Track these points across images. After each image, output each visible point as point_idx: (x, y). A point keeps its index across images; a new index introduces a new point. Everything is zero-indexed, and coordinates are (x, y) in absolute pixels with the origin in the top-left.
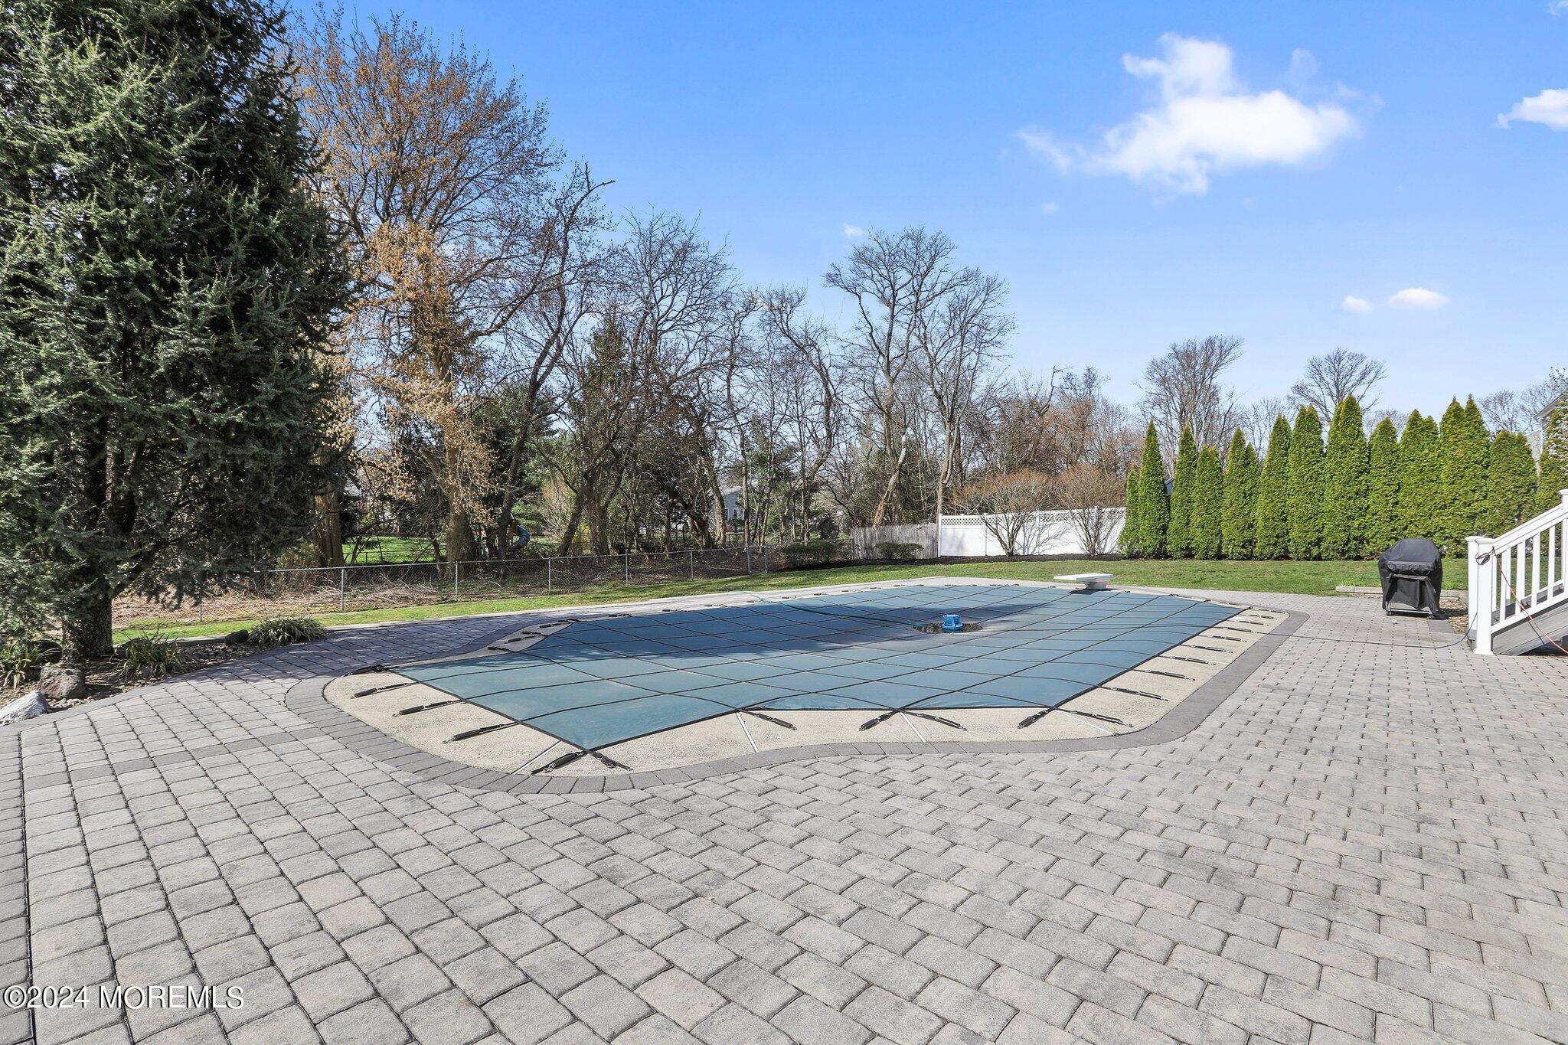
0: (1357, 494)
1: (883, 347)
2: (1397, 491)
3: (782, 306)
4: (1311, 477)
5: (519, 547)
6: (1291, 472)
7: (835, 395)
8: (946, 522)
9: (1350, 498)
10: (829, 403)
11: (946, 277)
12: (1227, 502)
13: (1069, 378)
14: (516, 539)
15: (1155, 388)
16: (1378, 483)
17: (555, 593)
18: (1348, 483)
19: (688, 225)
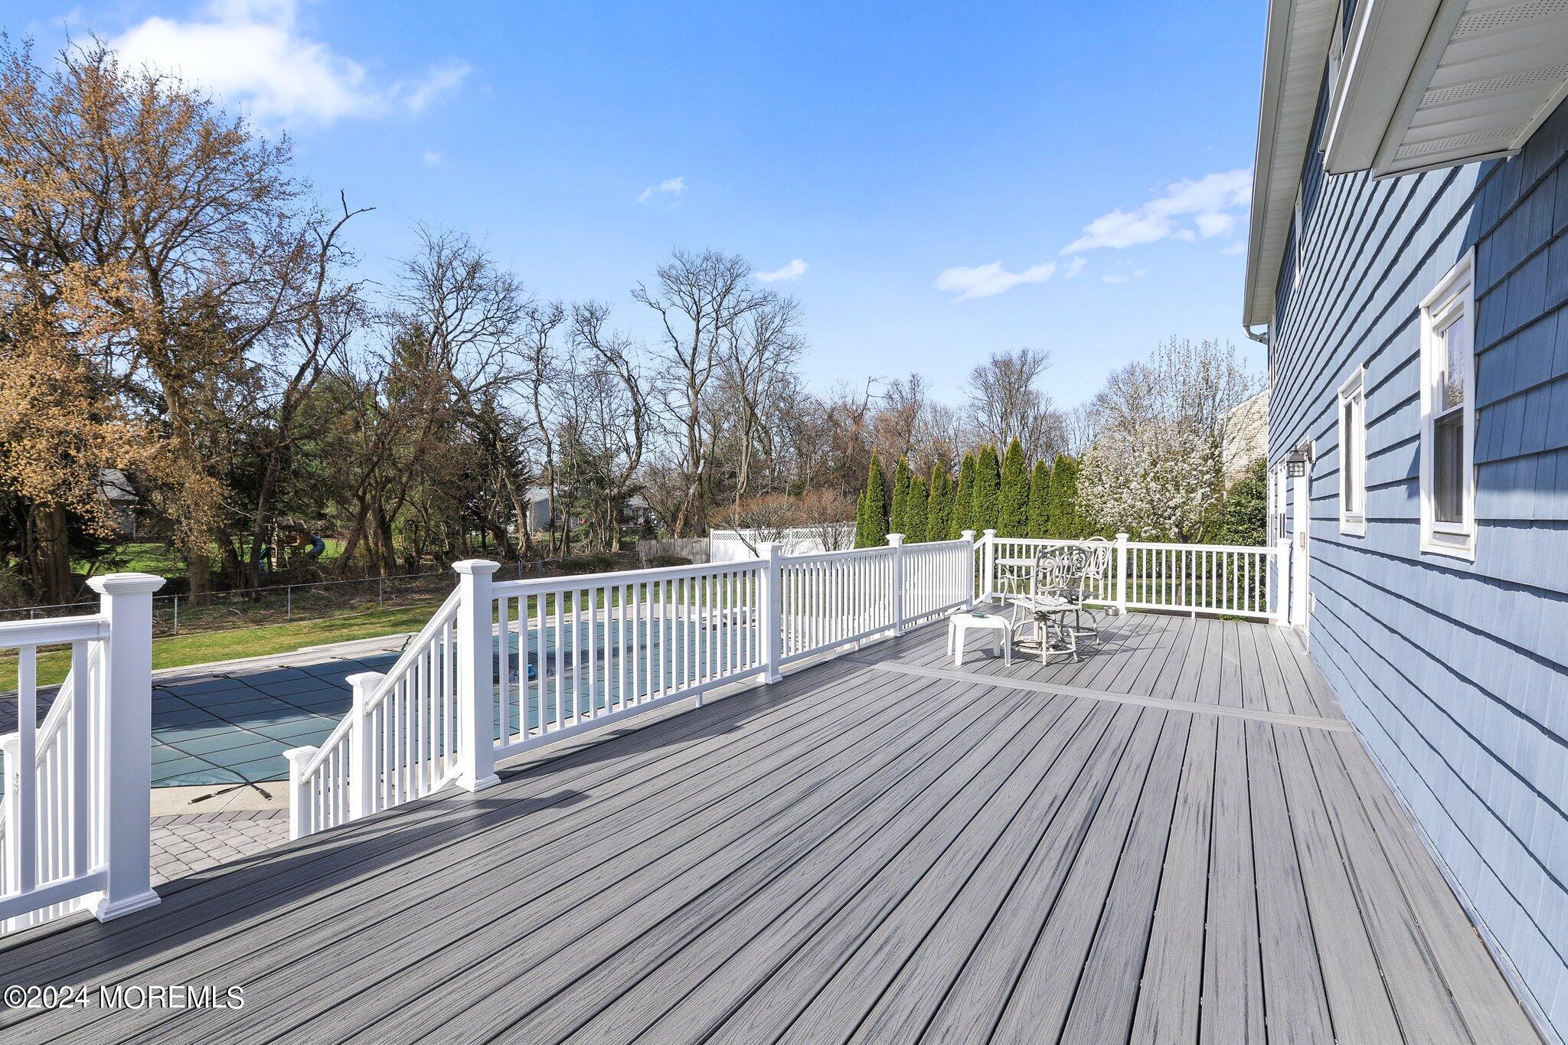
0: (1019, 522)
1: (688, 359)
2: (1047, 521)
3: (590, 320)
4: (988, 508)
5: (313, 556)
6: (975, 503)
7: (644, 405)
8: (719, 537)
9: (1013, 527)
10: (638, 412)
11: (746, 296)
12: (929, 526)
13: (896, 384)
14: (309, 548)
15: (981, 394)
16: (1033, 514)
17: (295, 620)
18: (1012, 513)
19: (477, 241)
